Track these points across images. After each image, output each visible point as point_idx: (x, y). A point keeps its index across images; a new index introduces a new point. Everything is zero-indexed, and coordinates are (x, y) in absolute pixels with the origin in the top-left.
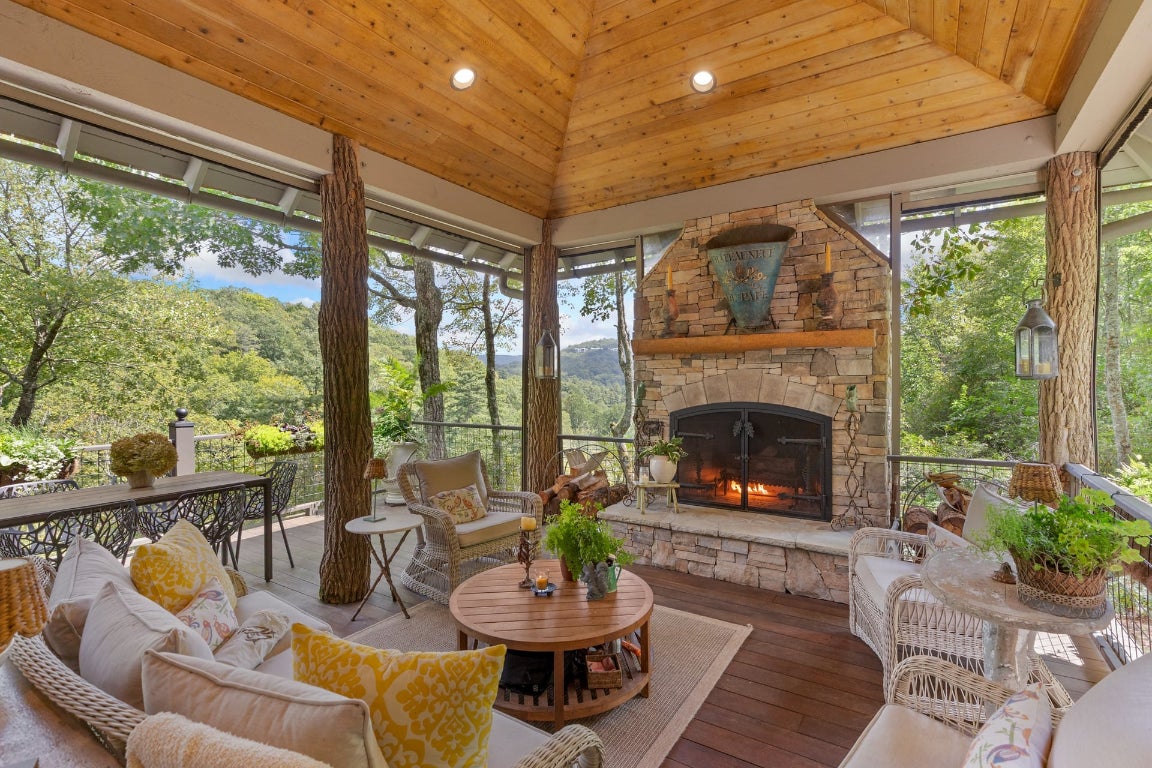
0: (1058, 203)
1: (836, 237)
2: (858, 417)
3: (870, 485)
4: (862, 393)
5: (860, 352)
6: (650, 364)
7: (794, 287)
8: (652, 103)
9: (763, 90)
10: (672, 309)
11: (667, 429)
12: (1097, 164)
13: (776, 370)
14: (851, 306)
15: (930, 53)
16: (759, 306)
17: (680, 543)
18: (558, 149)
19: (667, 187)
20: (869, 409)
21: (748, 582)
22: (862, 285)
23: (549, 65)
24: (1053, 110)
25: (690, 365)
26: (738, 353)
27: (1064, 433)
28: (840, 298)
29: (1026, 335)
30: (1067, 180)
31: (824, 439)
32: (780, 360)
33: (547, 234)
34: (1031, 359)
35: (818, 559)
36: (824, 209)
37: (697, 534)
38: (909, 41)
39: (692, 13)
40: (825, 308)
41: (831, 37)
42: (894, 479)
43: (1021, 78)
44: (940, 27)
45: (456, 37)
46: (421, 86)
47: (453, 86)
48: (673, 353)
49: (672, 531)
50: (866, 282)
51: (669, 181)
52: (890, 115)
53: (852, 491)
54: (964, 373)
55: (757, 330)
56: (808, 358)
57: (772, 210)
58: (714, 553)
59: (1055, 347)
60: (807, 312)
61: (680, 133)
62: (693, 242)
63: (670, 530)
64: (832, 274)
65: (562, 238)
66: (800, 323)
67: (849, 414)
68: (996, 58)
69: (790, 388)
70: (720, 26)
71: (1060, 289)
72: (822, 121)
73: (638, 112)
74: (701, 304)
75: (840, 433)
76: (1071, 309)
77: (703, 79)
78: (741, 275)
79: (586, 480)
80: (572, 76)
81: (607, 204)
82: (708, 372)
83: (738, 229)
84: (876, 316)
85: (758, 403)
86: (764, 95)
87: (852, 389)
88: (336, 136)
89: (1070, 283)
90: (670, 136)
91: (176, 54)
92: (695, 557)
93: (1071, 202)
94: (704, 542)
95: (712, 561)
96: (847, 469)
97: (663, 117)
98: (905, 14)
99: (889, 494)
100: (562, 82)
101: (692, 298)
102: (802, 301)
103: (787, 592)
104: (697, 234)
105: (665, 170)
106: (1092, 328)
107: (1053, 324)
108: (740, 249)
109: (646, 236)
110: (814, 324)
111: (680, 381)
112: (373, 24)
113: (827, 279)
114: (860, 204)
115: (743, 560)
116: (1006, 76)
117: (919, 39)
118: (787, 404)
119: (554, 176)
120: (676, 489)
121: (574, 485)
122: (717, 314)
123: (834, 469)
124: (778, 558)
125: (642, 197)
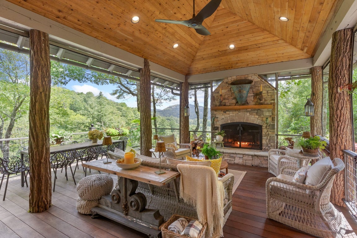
0: (314, 77)
1: (263, 83)
2: (269, 125)
3: (271, 141)
4: (270, 120)
5: (269, 110)
6: (215, 113)
7: (253, 94)
8: (219, 51)
9: (247, 49)
10: (222, 99)
11: (220, 129)
12: (322, 69)
13: (248, 114)
14: (267, 99)
15: (285, 44)
16: (244, 99)
17: (225, 156)
18: (193, 60)
19: (220, 69)
20: (271, 123)
21: (243, 164)
22: (269, 94)
23: (195, 42)
24: (313, 57)
25: (226, 113)
26: (239, 110)
27: (315, 128)
28: (264, 97)
29: (307, 106)
30: (316, 72)
31: (260, 131)
32: (249, 111)
33: (186, 80)
34: (308, 112)
35: (260, 158)
36: (260, 76)
37: (230, 153)
38: (280, 41)
39: (231, 33)
40: (260, 100)
41: (263, 40)
42: (277, 140)
43: (305, 50)
44: (288, 40)
45: (177, 38)
46: (166, 48)
47: (173, 47)
48: (221, 110)
49: (223, 153)
50: (270, 94)
51: (220, 68)
52: (276, 56)
53: (267, 143)
54: (293, 115)
55: (243, 105)
56: (256, 111)
57: (247, 76)
58: (234, 158)
59: (313, 109)
60: (256, 100)
61: (225, 57)
62: (227, 83)
63: (223, 152)
64: (262, 92)
65: (190, 80)
66: (254, 103)
67: (266, 124)
68: (300, 46)
69: (252, 118)
70: (237, 36)
71: (315, 96)
72: (260, 56)
73: (215, 52)
74: (229, 98)
75: (264, 129)
76: (317, 101)
77: (232, 46)
78: (240, 91)
79: (199, 142)
80: (200, 44)
81: (203, 72)
82: (230, 115)
83: (238, 80)
84: (273, 101)
85: (243, 122)
86: (247, 50)
87: (267, 118)
88: (145, 59)
89: (316, 95)
90: (222, 58)
91: (118, 44)
92: (229, 159)
93: (317, 77)
94: (231, 155)
95: (234, 159)
96: (266, 138)
97: (221, 54)
98: (280, 37)
99: (276, 143)
100: (197, 45)
101: (226, 97)
102: (255, 98)
103: (253, 166)
104: (228, 81)
105: (220, 65)
106: (321, 105)
107: (313, 104)
108: (240, 85)
109: (213, 80)
110: (258, 103)
111: (223, 117)
112: (160, 37)
113: (261, 93)
114: (268, 75)
115: (242, 159)
116: (302, 50)
117: (283, 41)
118: (251, 122)
119: (190, 66)
120: (223, 143)
121: (195, 143)
122: (233, 100)
123: (263, 138)
124: (250, 158)
125: (213, 71)
